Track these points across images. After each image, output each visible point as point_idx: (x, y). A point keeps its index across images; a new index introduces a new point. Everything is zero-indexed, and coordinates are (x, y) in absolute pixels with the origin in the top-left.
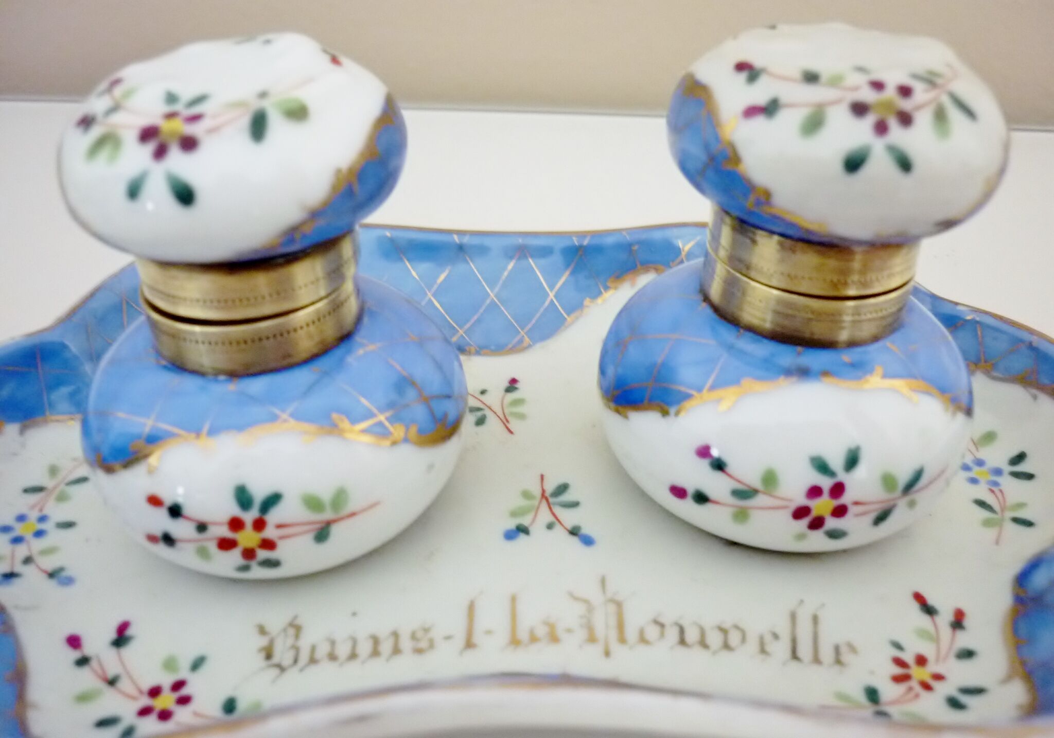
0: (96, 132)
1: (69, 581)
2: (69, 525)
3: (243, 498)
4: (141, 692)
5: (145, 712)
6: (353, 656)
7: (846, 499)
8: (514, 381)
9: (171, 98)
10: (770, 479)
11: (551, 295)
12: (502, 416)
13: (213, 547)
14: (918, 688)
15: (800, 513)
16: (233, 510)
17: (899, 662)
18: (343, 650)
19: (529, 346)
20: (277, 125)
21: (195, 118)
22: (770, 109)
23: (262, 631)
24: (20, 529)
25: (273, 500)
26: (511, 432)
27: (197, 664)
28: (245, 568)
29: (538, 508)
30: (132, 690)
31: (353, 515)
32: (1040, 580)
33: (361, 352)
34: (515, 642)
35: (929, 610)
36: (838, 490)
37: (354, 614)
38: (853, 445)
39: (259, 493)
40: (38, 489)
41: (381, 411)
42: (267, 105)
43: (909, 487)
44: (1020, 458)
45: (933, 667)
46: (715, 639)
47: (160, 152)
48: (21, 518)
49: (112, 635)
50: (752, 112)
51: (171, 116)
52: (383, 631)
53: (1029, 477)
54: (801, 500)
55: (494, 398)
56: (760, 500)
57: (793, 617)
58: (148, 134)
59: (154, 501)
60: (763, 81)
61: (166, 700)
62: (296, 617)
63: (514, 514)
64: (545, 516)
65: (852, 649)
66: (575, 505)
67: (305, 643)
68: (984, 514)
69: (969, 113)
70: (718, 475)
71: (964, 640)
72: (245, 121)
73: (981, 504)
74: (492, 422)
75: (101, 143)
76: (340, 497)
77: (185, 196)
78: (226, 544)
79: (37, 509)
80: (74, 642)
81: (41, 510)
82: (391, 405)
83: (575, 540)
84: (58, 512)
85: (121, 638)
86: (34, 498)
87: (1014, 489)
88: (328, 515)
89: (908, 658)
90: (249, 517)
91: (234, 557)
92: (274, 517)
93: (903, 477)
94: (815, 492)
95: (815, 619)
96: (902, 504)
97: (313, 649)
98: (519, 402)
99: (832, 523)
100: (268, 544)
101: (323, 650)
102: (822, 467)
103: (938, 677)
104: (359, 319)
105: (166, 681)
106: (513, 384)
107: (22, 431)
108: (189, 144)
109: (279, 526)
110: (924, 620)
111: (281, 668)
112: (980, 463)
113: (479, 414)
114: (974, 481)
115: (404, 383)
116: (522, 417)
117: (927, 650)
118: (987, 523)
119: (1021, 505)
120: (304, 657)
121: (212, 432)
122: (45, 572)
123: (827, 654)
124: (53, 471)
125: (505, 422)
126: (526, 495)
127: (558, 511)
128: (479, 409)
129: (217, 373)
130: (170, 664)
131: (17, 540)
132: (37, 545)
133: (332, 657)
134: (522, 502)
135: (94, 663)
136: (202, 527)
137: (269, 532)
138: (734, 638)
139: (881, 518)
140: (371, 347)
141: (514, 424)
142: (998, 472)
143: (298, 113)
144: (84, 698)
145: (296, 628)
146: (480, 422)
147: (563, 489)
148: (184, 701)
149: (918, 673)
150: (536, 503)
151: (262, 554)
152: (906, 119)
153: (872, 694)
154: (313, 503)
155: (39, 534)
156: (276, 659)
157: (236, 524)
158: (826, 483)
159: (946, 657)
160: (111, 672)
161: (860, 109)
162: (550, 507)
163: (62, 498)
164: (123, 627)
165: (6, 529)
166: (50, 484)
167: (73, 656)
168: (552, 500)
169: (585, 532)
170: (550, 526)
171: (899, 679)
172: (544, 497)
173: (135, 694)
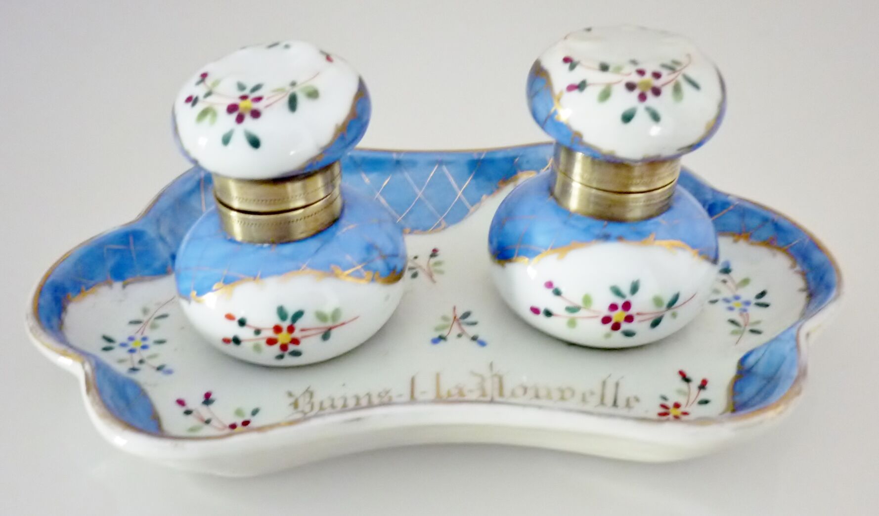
0: (200, 107)
1: (170, 372)
2: (161, 342)
3: (282, 313)
4: (225, 425)
6: (345, 406)
7: (632, 311)
8: (435, 250)
9: (241, 87)
10: (587, 300)
11: (460, 193)
12: (428, 272)
13: (263, 343)
15: (606, 320)
16: (275, 320)
17: (664, 406)
18: (339, 404)
19: (445, 228)
20: (302, 101)
21: (259, 99)
22: (581, 86)
23: (290, 394)
24: (132, 345)
25: (298, 315)
26: (434, 281)
27: (255, 412)
28: (281, 357)
29: (452, 326)
30: (219, 425)
31: (343, 324)
32: (751, 360)
33: (345, 230)
34: (439, 399)
35: (686, 379)
36: (627, 306)
37: (344, 385)
38: (635, 279)
39: (291, 311)
40: (137, 322)
41: (360, 263)
42: (296, 90)
43: (672, 304)
44: (763, 294)
45: (683, 409)
46: (556, 395)
47: (240, 119)
48: (131, 339)
49: (202, 399)
50: (571, 88)
51: (244, 98)
52: (362, 393)
53: (767, 305)
54: (606, 312)
55: (423, 261)
56: (582, 313)
57: (604, 383)
58: (232, 108)
59: (230, 317)
60: (578, 69)
61: (239, 431)
62: (309, 387)
63: (437, 329)
64: (456, 330)
65: (637, 400)
66: (474, 324)
67: (317, 400)
68: (733, 327)
69: (695, 85)
70: (557, 298)
71: (704, 395)
72: (286, 100)
73: (733, 322)
74: (422, 276)
75: (204, 113)
76: (336, 314)
77: (255, 143)
78: (271, 342)
79: (140, 333)
80: (181, 403)
81: (142, 333)
82: (364, 260)
83: (474, 344)
84: (153, 335)
85: (208, 399)
86: (137, 327)
87: (755, 313)
88: (329, 324)
89: (670, 404)
90: (285, 325)
91: (276, 349)
92: (299, 325)
93: (667, 299)
94: (613, 307)
95: (617, 385)
96: (668, 315)
97: (321, 403)
98: (438, 264)
99: (625, 326)
100: (295, 341)
101: (327, 404)
102: (617, 292)
103: (685, 414)
104: (342, 210)
105: (239, 422)
106: (434, 253)
107: (124, 286)
108: (256, 114)
109: (303, 330)
110: (683, 386)
111: (304, 413)
112: (737, 298)
113: (414, 271)
114: (731, 309)
115: (370, 248)
116: (441, 272)
117: (682, 400)
118: (734, 333)
119: (758, 322)
120: (317, 408)
121: (262, 277)
122: (153, 367)
123: (621, 402)
124: (145, 311)
125: (431, 276)
126: (445, 318)
127: (466, 327)
128: (414, 268)
129: (263, 242)
130: (239, 412)
131: (132, 351)
132: (145, 354)
133: (333, 407)
134: (441, 323)
135: (194, 413)
136: (258, 332)
137: (296, 334)
138: (568, 394)
139: (656, 323)
140: (351, 227)
141: (436, 277)
142: (748, 303)
143: (313, 94)
144: (193, 430)
145: (310, 393)
146: (415, 275)
147: (467, 315)
149: (674, 412)
150: (450, 322)
151: (292, 348)
152: (657, 92)
154: (321, 316)
155: (144, 347)
156: (300, 409)
157: (278, 329)
158: (620, 302)
159: (692, 403)
160: (206, 417)
161: (631, 87)
162: (460, 325)
163: (154, 327)
164: (208, 396)
165: (123, 345)
166: (144, 318)
167: (182, 410)
168: (461, 321)
169: (481, 339)
170: (459, 336)
171: (663, 414)
172: (456, 320)
173: (222, 427)
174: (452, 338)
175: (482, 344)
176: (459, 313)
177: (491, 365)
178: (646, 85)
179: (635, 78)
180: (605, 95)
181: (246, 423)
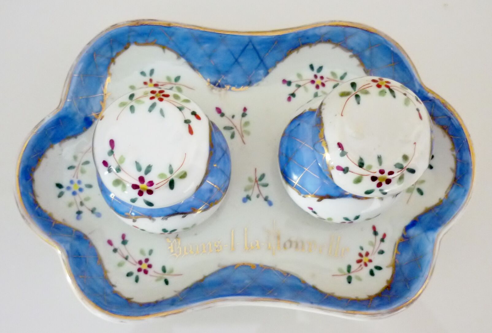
1: (99, 215)
2: (89, 186)
4: (136, 262)
5: (139, 270)
8: (245, 109)
9: (139, 167)
10: (330, 219)
12: (241, 134)
14: (363, 266)
16: (161, 231)
17: (361, 255)
22: (345, 170)
23: (168, 240)
24: (73, 188)
26: (244, 143)
27: (151, 252)
29: (253, 188)
30: (133, 262)
32: (411, 232)
35: (375, 233)
37: (195, 235)
38: (358, 216)
39: (169, 230)
40: (73, 167)
45: (370, 257)
48: (72, 182)
49: (121, 239)
50: (339, 169)
55: (237, 121)
61: (144, 266)
62: (178, 235)
63: (246, 189)
64: (256, 192)
69: (413, 171)
74: (237, 136)
80: (110, 243)
81: (77, 178)
83: (266, 203)
84: (84, 179)
85: (124, 242)
86: (72, 172)
89: (364, 253)
94: (343, 223)
98: (247, 124)
102: (346, 219)
103: (370, 261)
105: (143, 260)
106: (245, 112)
107: (60, 145)
110: (373, 237)
113: (232, 131)
116: (248, 133)
117: (370, 249)
118: (408, 191)
119: (423, 182)
122: (89, 210)
124: (75, 158)
125: (242, 136)
126: (250, 180)
127: (262, 188)
128: (232, 128)
130: (142, 252)
131: (74, 193)
132: (82, 196)
134: (248, 183)
135: (118, 250)
141: (246, 138)
144: (120, 265)
145: (178, 240)
146: (233, 136)
147: (263, 176)
148: (150, 266)
149: (365, 259)
150: (253, 184)
152: (388, 182)
153: (349, 267)
155: (81, 190)
158: (347, 222)
159: (375, 252)
160: (126, 254)
161: (374, 179)
162: (258, 185)
163: (83, 172)
164: (123, 236)
165: (68, 188)
166: (75, 164)
167: (111, 248)
168: (259, 183)
169: (270, 199)
170: (258, 196)
171: (359, 261)
172: (256, 181)
173: (135, 263)
174: (254, 198)
175: (270, 204)
176: (258, 176)
178: (383, 179)
179: (378, 175)
180: (358, 181)
181: (147, 260)
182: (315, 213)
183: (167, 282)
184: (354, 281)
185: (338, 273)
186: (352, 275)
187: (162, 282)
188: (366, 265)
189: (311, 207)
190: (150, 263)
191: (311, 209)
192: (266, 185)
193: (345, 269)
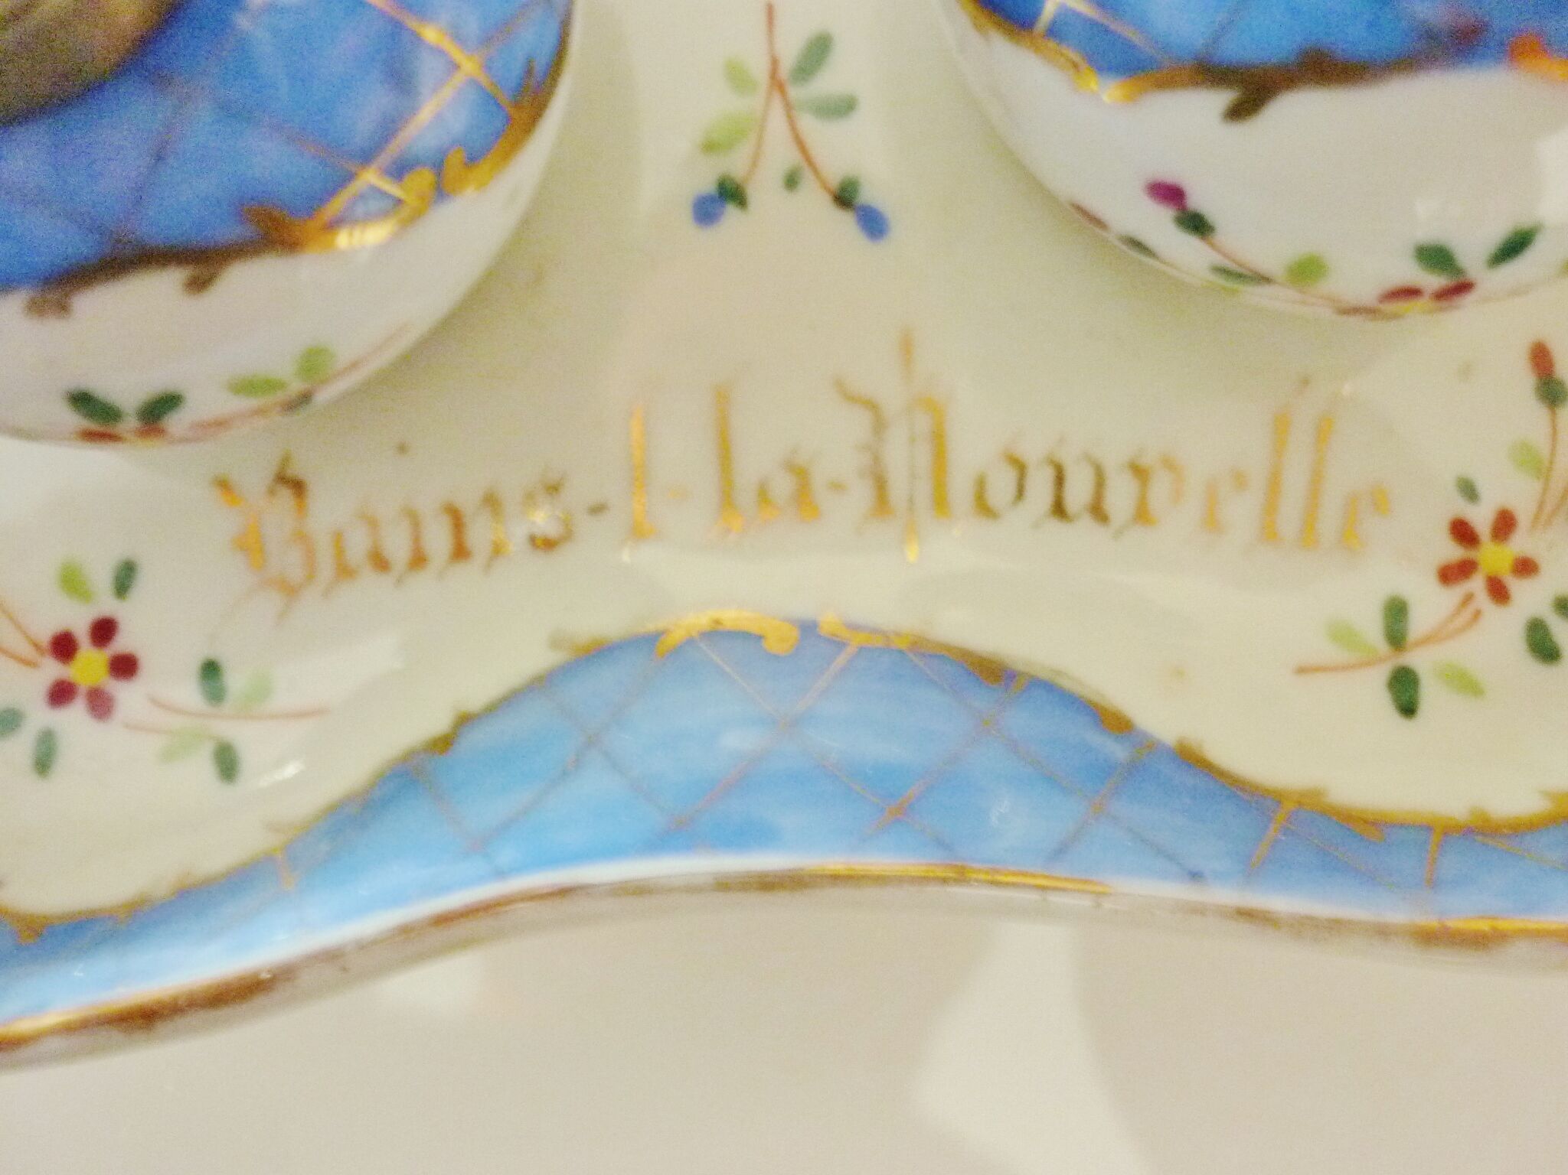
3: (91, 406)
4: (36, 646)
5: (61, 693)
6: (418, 560)
10: (1309, 267)
14: (1483, 599)
17: (1463, 532)
18: (398, 547)
23: (229, 494)
25: (163, 403)
27: (125, 578)
29: (763, 126)
30: (22, 646)
31: (348, 368)
34: (729, 503)
35: (1550, 390)
36: (1456, 290)
37: (402, 449)
39: (127, 400)
45: (1521, 544)
46: (1121, 495)
52: (467, 493)
54: (1365, 300)
56: (1273, 290)
61: (92, 668)
62: (286, 460)
63: (711, 141)
64: (780, 155)
65: (1380, 501)
66: (845, 106)
67: (320, 529)
70: (1190, 237)
76: (314, 357)
83: (845, 222)
88: (296, 388)
89: (1481, 519)
94: (1404, 293)
95: (1325, 423)
97: (338, 540)
101: (358, 545)
102: (1437, 258)
103: (1526, 567)
105: (80, 626)
110: (1537, 420)
111: (290, 591)
117: (1522, 498)
120: (325, 561)
123: (1330, 521)
127: (810, 126)
130: (70, 582)
133: (380, 562)
134: (725, 102)
138: (1160, 492)
145: (294, 485)
147: (818, 50)
148: (125, 666)
149: (1494, 557)
150: (756, 101)
153: (1396, 613)
154: (253, 386)
156: (274, 565)
158: (1434, 283)
162: (788, 107)
168: (795, 93)
169: (867, 195)
170: (791, 181)
171: (1453, 574)
172: (777, 84)
173: (26, 650)
174: (765, 192)
175: (873, 223)
176: (790, 51)
177: (907, 347)
181: (104, 630)
182: (1196, 224)
183: (227, 764)
184: (1431, 694)
185: (1329, 652)
186: (1418, 660)
187: (202, 767)
188: (1498, 591)
189: (1170, 174)
190: (121, 643)
191: (1169, 194)
192: (842, 108)
193: (1372, 629)
